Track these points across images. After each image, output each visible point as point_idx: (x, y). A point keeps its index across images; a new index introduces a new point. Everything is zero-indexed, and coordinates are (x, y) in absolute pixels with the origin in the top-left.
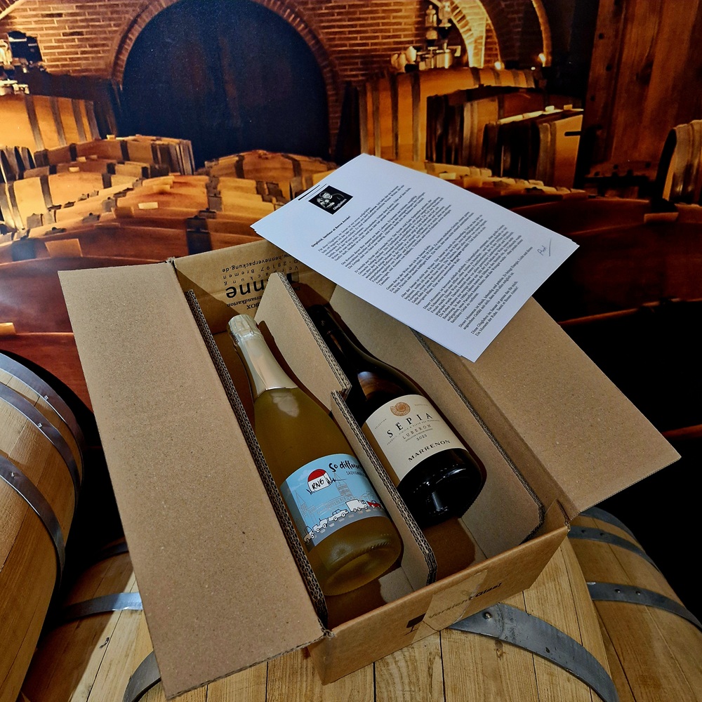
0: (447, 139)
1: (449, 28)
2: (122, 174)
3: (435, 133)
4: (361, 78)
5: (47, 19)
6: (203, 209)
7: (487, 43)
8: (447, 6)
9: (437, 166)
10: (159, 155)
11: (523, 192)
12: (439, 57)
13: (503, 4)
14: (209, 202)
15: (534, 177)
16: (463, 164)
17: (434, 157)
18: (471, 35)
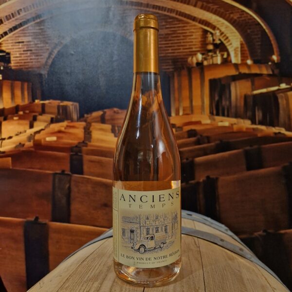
0: (222, 103)
1: (219, 43)
2: (40, 121)
3: (214, 99)
4: (171, 70)
5: (17, 44)
6: (81, 141)
7: (242, 51)
8: (218, 33)
9: (217, 118)
10: (61, 111)
11: (272, 135)
12: (214, 58)
13: (249, 31)
14: (85, 137)
15: (278, 126)
16: (232, 117)
17: (215, 112)
18: (232, 47)
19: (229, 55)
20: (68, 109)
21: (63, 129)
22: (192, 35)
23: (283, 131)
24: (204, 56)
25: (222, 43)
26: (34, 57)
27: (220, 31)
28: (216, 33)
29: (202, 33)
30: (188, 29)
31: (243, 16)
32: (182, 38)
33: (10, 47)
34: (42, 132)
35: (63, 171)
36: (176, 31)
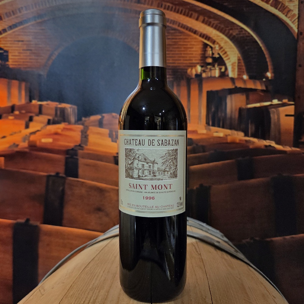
0: (218, 114)
1: (218, 58)
2: (37, 122)
3: (211, 110)
4: (171, 79)
5: (16, 43)
6: (78, 144)
7: (238, 66)
8: (217, 47)
9: (212, 128)
10: (59, 113)
11: (263, 147)
12: (213, 71)
13: (246, 48)
14: (81, 140)
15: (269, 139)
16: (227, 128)
17: (211, 123)
18: (230, 61)
19: (226, 69)
20: (66, 111)
21: (59, 131)
22: (193, 48)
23: (273, 144)
24: (203, 69)
25: (220, 58)
26: (34, 57)
27: (220, 46)
28: (215, 47)
29: (202, 47)
30: (189, 42)
31: (241, 33)
32: (183, 49)
33: (9, 45)
34: (38, 133)
35: (58, 174)
36: (178, 42)
